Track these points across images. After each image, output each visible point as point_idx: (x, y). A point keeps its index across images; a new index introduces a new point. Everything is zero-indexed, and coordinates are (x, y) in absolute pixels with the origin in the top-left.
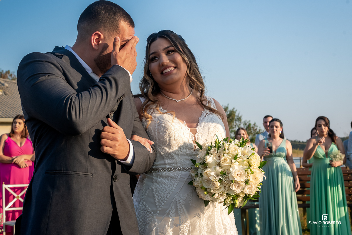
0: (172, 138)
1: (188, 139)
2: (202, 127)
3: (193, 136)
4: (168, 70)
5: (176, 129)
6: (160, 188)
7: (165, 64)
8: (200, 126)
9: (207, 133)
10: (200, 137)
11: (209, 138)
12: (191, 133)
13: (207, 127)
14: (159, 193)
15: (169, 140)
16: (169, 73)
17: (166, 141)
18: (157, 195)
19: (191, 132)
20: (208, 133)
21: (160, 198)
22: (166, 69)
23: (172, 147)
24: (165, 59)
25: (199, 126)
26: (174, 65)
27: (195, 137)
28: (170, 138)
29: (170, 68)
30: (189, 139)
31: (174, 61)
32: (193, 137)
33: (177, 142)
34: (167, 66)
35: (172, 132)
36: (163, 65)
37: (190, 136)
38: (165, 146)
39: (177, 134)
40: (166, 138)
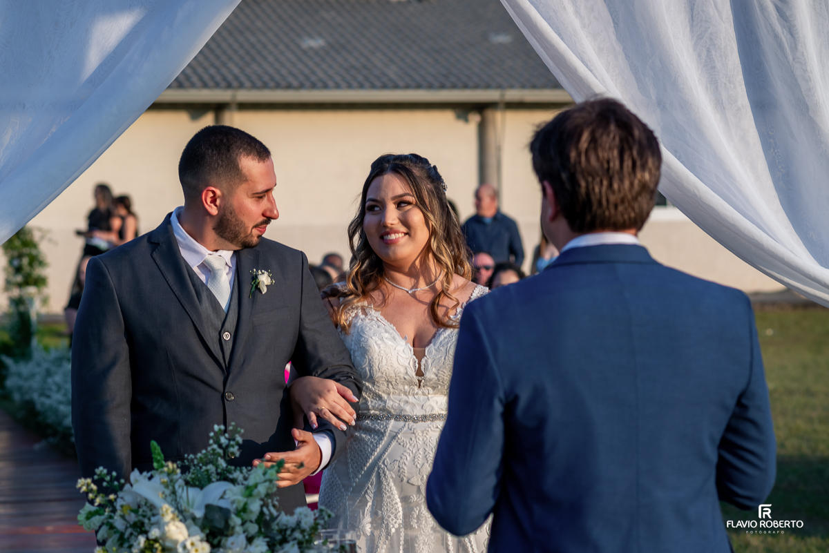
0: (375, 368)
1: (406, 369)
2: (436, 347)
3: (417, 362)
4: (393, 237)
5: (382, 352)
6: (356, 447)
7: (389, 225)
8: (434, 345)
9: (443, 358)
10: (430, 366)
11: (445, 368)
12: (415, 357)
13: (445, 347)
14: (355, 457)
15: (370, 371)
16: (393, 242)
17: (366, 372)
18: (352, 460)
19: (414, 354)
20: (445, 359)
21: (356, 464)
22: (388, 234)
23: (376, 383)
24: (392, 216)
25: (432, 345)
26: (404, 229)
27: (419, 364)
28: (371, 367)
29: (397, 235)
30: (408, 369)
31: (405, 222)
32: (417, 366)
33: (384, 374)
34: (391, 229)
35: (374, 357)
36: (385, 226)
37: (411, 363)
38: (365, 381)
39: (384, 361)
40: (365, 368)
